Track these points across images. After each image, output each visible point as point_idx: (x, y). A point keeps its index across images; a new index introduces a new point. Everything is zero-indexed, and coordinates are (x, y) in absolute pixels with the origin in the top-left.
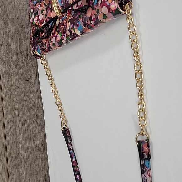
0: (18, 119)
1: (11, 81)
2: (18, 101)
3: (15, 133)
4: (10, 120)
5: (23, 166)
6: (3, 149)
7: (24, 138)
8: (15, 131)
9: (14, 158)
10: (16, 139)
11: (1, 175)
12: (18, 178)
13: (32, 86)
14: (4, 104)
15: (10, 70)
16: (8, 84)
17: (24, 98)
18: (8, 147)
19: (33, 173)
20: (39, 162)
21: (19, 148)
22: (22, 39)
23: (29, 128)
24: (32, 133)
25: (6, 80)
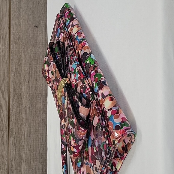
0: (23, 61)
1: (20, 25)
2: (25, 45)
3: (19, 75)
4: (15, 61)
5: (24, 106)
6: (6, 87)
7: (27, 80)
8: (19, 72)
9: (16, 97)
10: (20, 80)
11: (2, 110)
12: (18, 116)
13: (40, 32)
14: (11, 46)
15: (20, 14)
16: (17, 27)
17: (31, 43)
18: (11, 86)
19: (32, 115)
20: (40, 105)
21: (22, 89)
23: (33, 72)
24: (35, 77)
25: (15, 23)
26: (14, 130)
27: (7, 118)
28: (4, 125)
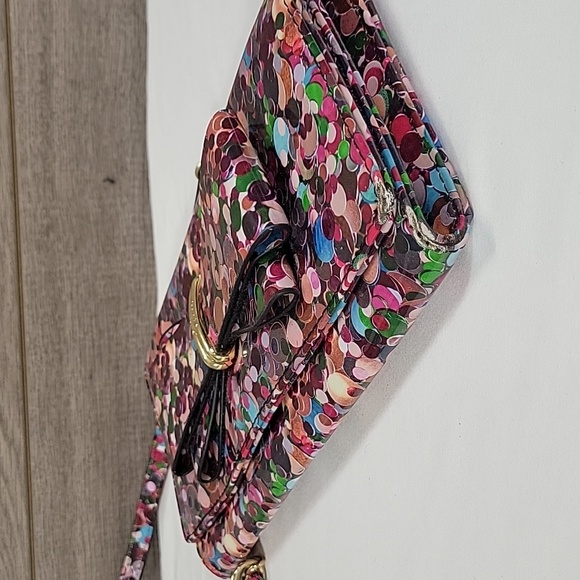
0: (69, 308)
1: (50, 181)
2: (72, 250)
3: (56, 356)
4: (41, 311)
5: (78, 457)
6: (16, 403)
7: (85, 370)
8: (57, 347)
9: (49, 432)
10: (59, 373)
11: (6, 481)
12: (60, 492)
13: (125, 199)
14: (24, 257)
15: (48, 141)
16: (41, 190)
17: (95, 240)
18: (32, 396)
19: (109, 484)
20: (133, 451)
21: (68, 403)
22: (99, 33)
23: (107, 342)
24: (114, 357)
25: (35, 175)
26: (48, 539)
27: (21, 504)
28: (15, 529)
